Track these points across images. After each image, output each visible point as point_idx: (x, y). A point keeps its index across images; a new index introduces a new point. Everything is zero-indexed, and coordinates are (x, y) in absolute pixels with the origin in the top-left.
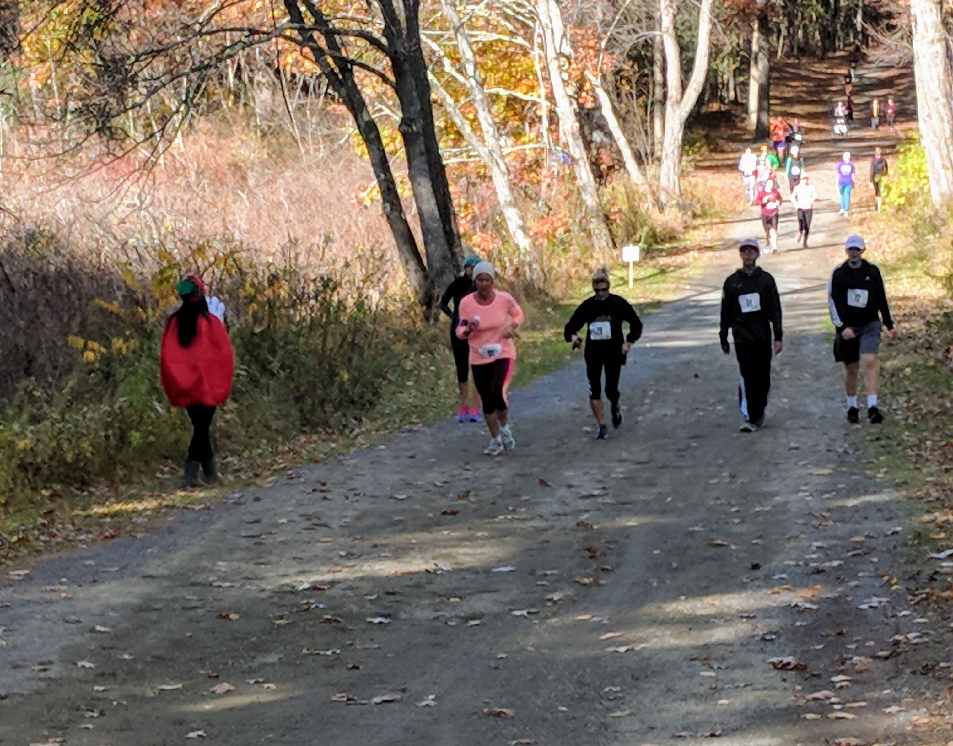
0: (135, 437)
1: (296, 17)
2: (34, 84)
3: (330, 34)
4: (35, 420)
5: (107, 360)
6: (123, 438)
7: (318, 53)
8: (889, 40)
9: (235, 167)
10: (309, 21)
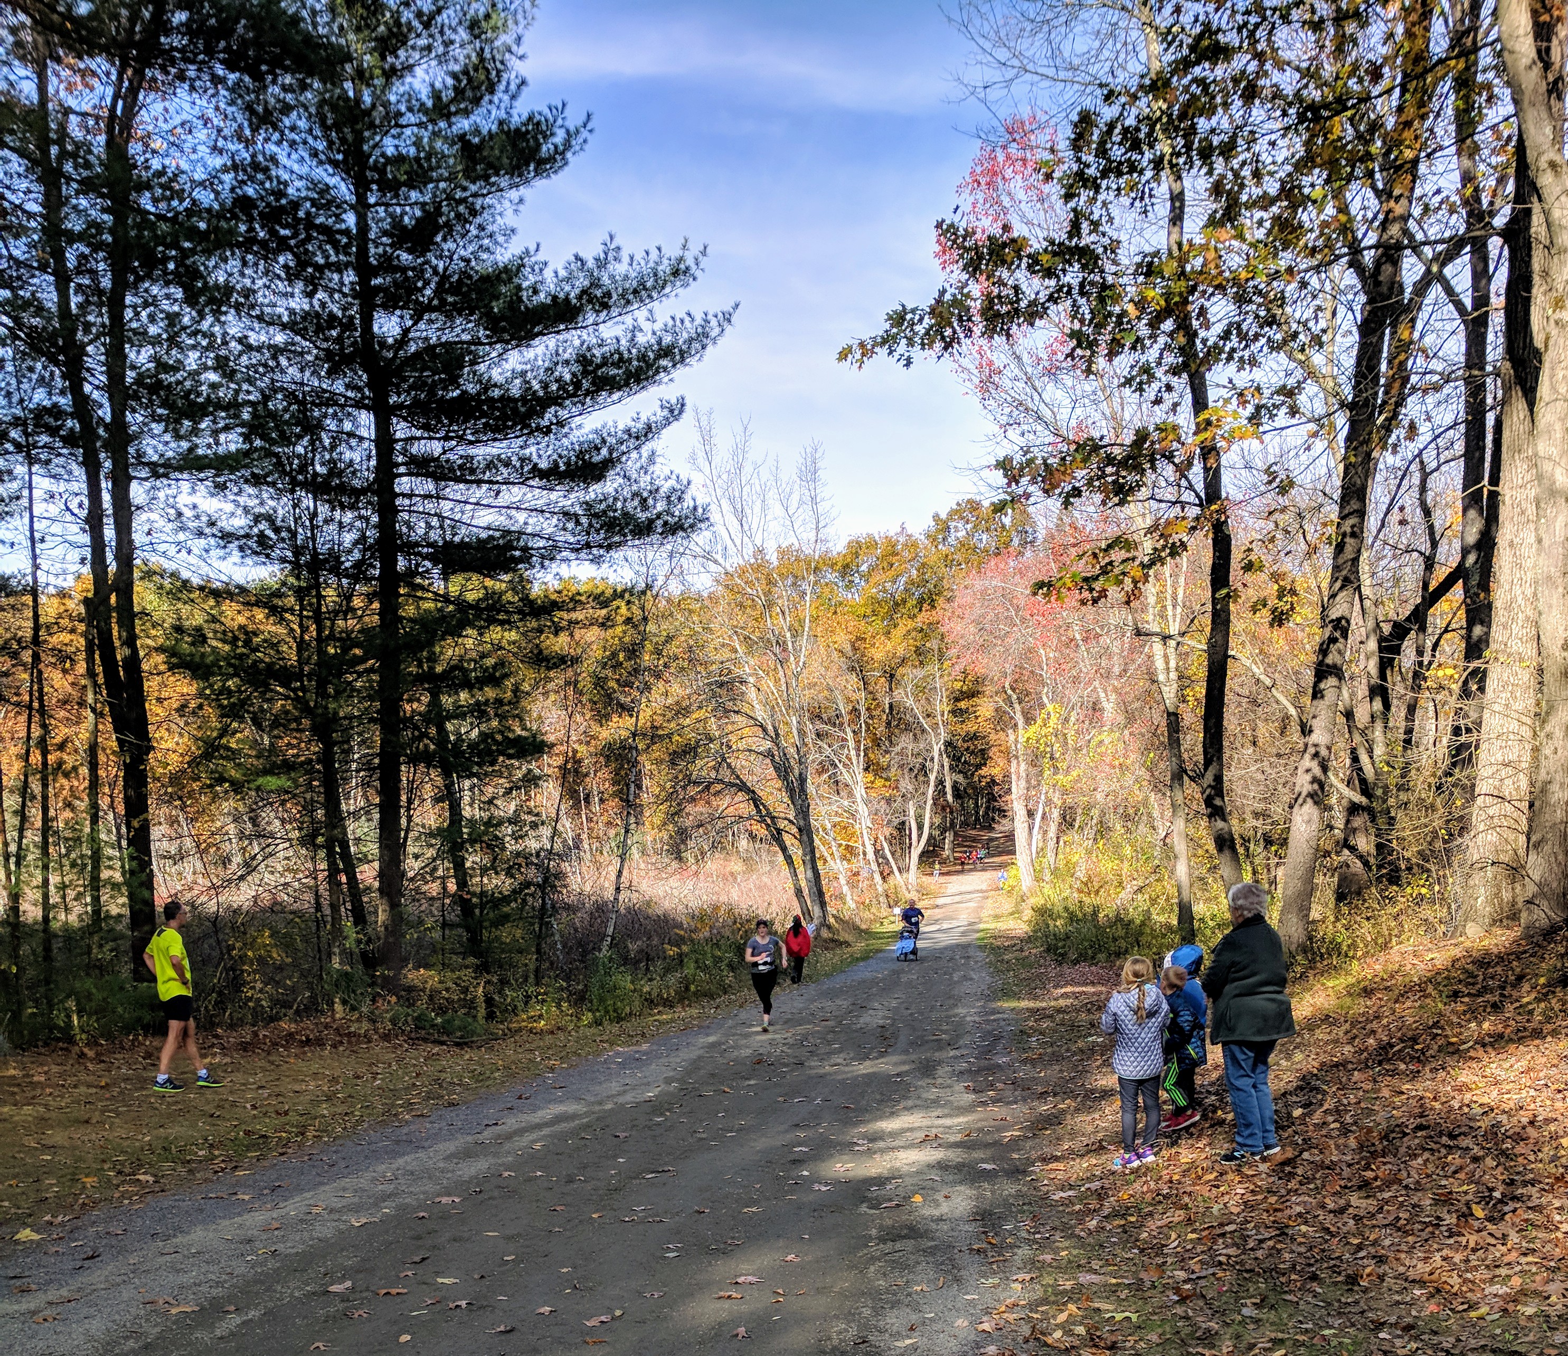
0: (693, 988)
1: (759, 811)
2: (649, 838)
3: (773, 818)
4: (651, 980)
5: (680, 955)
6: (687, 989)
7: (768, 825)
8: (1004, 821)
9: (732, 874)
10: (764, 812)
